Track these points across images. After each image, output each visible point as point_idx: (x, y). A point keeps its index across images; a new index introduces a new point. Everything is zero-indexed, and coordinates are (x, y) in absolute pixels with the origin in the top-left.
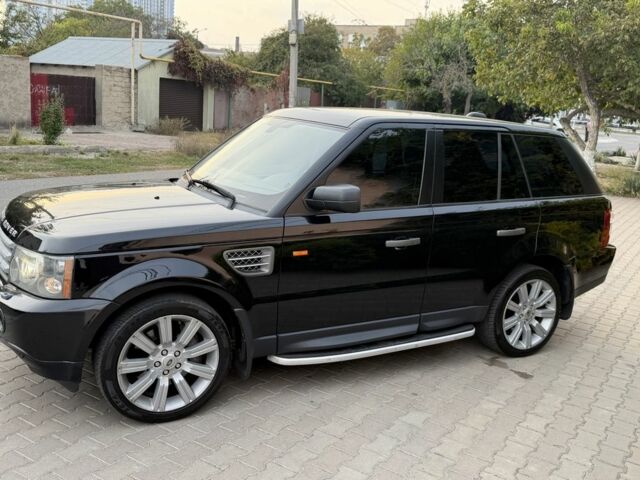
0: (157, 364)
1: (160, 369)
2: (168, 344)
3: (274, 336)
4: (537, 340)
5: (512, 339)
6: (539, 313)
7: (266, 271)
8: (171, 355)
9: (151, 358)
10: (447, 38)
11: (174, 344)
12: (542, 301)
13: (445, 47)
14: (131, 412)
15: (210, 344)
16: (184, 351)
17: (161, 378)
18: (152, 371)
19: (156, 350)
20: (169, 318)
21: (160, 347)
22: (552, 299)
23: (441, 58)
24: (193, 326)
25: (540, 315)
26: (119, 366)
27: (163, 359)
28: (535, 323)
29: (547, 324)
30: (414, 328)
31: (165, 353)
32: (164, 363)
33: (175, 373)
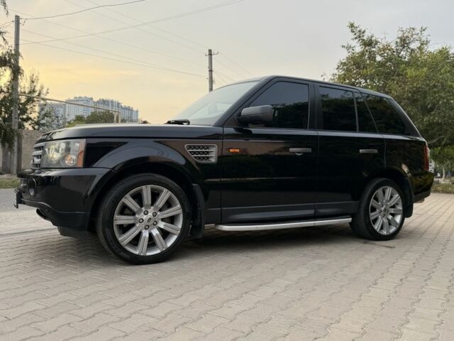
0: (141, 221)
1: (143, 225)
2: (148, 207)
3: (219, 209)
4: (393, 229)
5: (377, 227)
6: (392, 211)
7: (213, 160)
8: (150, 214)
9: (137, 216)
11: (152, 208)
12: (392, 202)
14: (122, 254)
15: (177, 209)
16: (159, 213)
17: (143, 231)
18: (137, 225)
19: (140, 211)
20: (149, 187)
21: (143, 209)
22: (399, 201)
24: (165, 195)
25: (392, 212)
26: (115, 218)
27: (145, 217)
28: (390, 217)
29: (398, 219)
30: (311, 212)
31: (146, 213)
32: (146, 220)
33: (153, 228)
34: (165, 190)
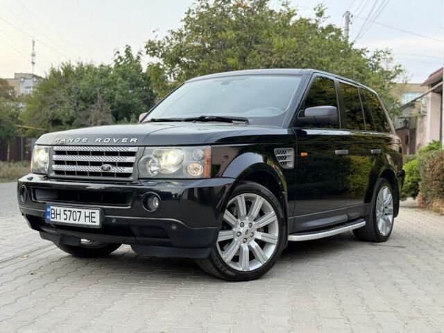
0: (239, 234)
1: (241, 238)
2: (244, 218)
4: (388, 229)
5: (380, 227)
7: (291, 166)
8: (246, 226)
9: (234, 229)
10: (84, 84)
11: (247, 218)
12: (387, 203)
13: (82, 91)
16: (254, 223)
17: (242, 245)
18: (236, 239)
19: (237, 223)
20: (243, 195)
21: (239, 220)
22: (391, 201)
23: (80, 101)
24: (259, 202)
25: (386, 212)
27: (242, 230)
28: (386, 217)
29: (390, 218)
31: (242, 225)
32: (243, 233)
33: (251, 240)
34: (258, 197)
